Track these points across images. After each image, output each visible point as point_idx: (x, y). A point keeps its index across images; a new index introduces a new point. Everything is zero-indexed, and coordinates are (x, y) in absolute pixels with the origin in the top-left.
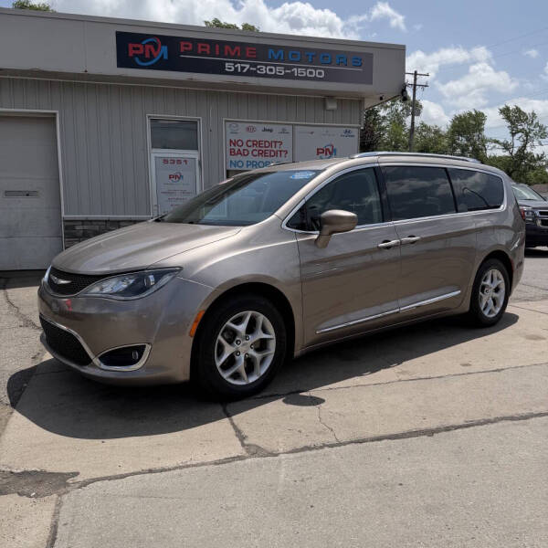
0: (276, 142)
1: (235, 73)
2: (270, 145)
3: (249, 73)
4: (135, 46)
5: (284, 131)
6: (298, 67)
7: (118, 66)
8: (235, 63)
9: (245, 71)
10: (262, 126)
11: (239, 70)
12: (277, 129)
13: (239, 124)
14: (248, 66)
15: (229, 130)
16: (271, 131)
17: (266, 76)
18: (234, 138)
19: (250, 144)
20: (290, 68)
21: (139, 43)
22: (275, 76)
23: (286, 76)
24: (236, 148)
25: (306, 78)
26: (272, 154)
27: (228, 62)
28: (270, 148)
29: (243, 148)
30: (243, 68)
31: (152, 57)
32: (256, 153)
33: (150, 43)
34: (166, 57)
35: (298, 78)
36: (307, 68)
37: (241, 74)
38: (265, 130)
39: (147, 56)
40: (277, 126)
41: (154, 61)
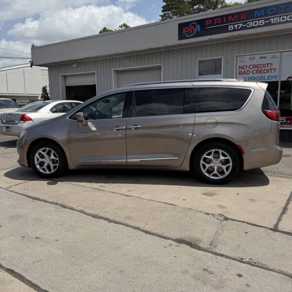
0: (268, 64)
1: (234, 30)
2: (264, 66)
3: (242, 28)
4: (186, 28)
5: (274, 57)
6: (274, 18)
7: (179, 40)
8: (234, 25)
9: (239, 28)
10: (260, 56)
11: (236, 28)
12: (269, 56)
13: (245, 57)
14: (241, 25)
15: (238, 61)
16: (265, 58)
17: (253, 27)
18: (241, 65)
19: (251, 67)
20: (268, 19)
21: (188, 26)
22: (259, 26)
23: (266, 25)
24: (243, 70)
25: (280, 23)
26: (265, 71)
27: (230, 25)
28: (263, 68)
29: (247, 70)
30: (238, 26)
31: (193, 32)
32: (254, 72)
33: (192, 25)
34: (199, 30)
35: (274, 24)
36: (280, 17)
37: (238, 30)
38: (261, 58)
39: (191, 32)
40: (269, 54)
41: (193, 34)
